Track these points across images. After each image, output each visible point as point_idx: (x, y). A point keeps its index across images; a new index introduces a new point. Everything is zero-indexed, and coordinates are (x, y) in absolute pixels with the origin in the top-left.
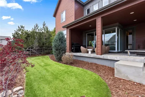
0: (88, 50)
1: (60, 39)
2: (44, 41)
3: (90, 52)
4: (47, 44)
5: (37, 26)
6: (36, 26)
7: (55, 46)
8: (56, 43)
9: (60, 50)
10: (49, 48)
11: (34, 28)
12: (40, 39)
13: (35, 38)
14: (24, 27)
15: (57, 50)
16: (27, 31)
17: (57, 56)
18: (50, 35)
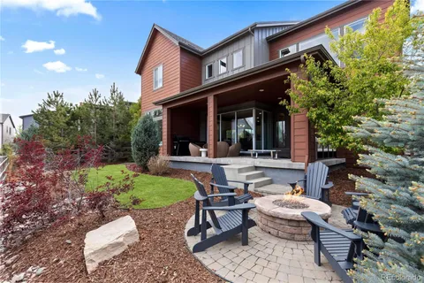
0: (201, 150)
1: (146, 130)
2: (114, 129)
3: (203, 155)
4: (120, 138)
5: (95, 95)
6: (92, 94)
7: (136, 143)
8: (138, 138)
9: (146, 149)
10: (125, 148)
11: (88, 99)
12: (103, 125)
13: (89, 124)
14: (61, 96)
15: (139, 150)
16: (71, 105)
17: (140, 161)
18: (129, 116)
